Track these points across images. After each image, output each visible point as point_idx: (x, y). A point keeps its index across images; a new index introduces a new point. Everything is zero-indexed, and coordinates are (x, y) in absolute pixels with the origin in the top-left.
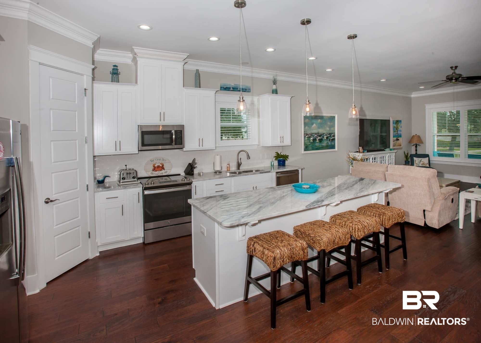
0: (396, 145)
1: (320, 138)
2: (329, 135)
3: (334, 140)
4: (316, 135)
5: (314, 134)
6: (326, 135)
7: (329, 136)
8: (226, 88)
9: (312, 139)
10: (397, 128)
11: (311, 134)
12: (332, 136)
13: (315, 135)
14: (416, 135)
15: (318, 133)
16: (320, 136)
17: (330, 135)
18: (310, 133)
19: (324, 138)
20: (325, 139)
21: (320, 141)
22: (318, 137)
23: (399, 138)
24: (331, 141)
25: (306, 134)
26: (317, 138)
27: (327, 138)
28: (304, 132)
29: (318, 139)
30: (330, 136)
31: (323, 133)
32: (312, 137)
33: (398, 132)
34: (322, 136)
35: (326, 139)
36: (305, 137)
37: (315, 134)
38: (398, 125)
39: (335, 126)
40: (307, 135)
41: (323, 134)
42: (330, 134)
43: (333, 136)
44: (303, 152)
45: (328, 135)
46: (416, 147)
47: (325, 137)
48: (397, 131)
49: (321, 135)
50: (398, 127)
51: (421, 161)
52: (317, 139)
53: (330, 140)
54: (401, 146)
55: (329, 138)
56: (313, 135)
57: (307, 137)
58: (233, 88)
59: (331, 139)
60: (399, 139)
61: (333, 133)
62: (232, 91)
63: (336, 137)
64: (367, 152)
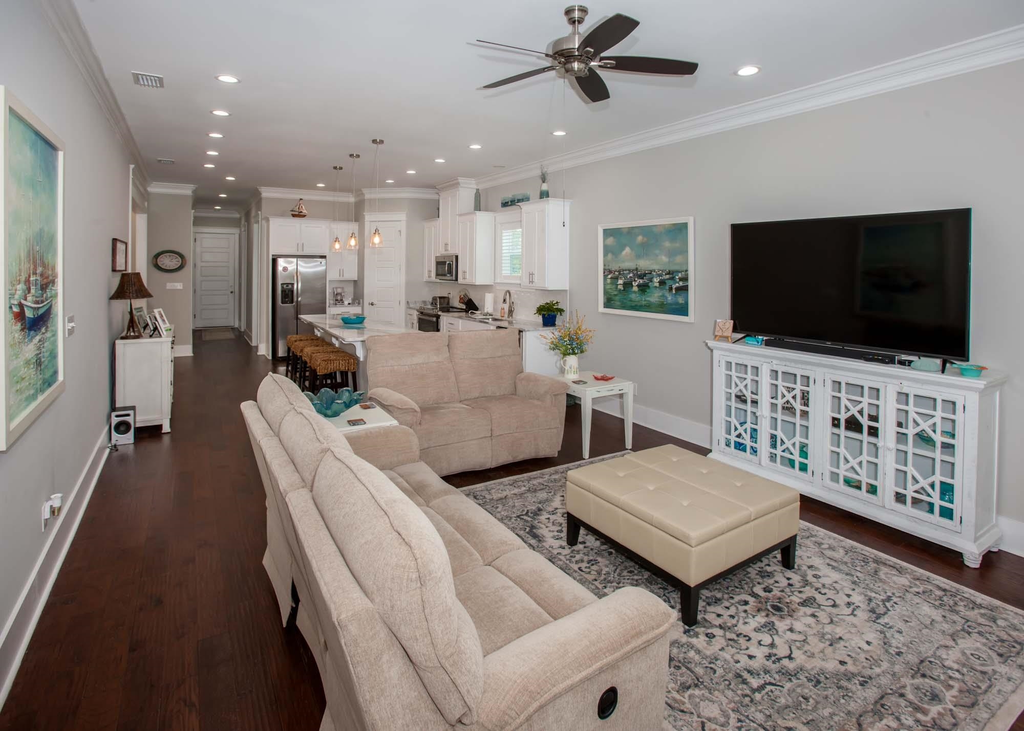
1: (641, 281)
2: (668, 276)
3: (685, 289)
4: (631, 275)
5: (626, 270)
6: (660, 275)
7: (667, 279)
8: (506, 203)
9: (620, 282)
11: (619, 271)
12: (678, 280)
13: (629, 273)
15: (637, 269)
16: (641, 277)
17: (671, 276)
18: (618, 269)
19: (651, 281)
20: (657, 285)
21: (641, 288)
22: (636, 279)
24: (674, 292)
25: (607, 271)
26: (635, 281)
27: (662, 283)
28: (605, 265)
29: (637, 284)
30: (673, 279)
31: (651, 269)
32: (621, 279)
34: (648, 276)
35: (660, 285)
36: (605, 277)
37: (629, 270)
39: (687, 252)
40: (610, 272)
41: (650, 273)
42: (672, 274)
43: (681, 279)
44: (601, 309)
45: (666, 274)
47: (656, 280)
49: (645, 275)
52: (633, 283)
53: (671, 289)
55: (669, 283)
56: (624, 273)
57: (609, 276)
58: (511, 202)
59: (674, 287)
61: (681, 272)
62: (510, 205)
63: (691, 283)
64: (768, 344)
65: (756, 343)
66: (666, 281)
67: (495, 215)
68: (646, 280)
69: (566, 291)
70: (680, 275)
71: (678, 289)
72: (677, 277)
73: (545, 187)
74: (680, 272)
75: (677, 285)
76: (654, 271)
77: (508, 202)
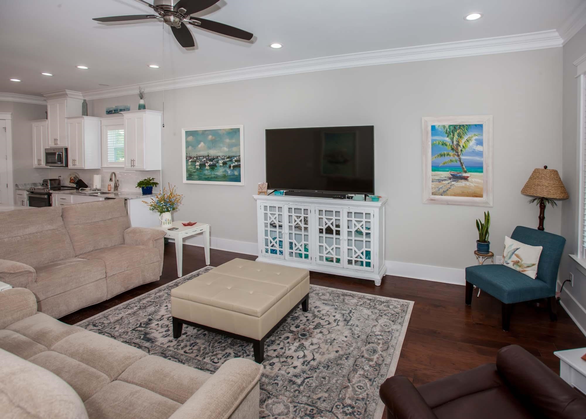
0: (448, 192)
1: (211, 163)
2: (228, 159)
3: (239, 166)
4: (205, 159)
5: (201, 156)
6: (223, 159)
7: (228, 161)
8: (110, 111)
9: (198, 164)
10: (458, 145)
11: (197, 157)
12: (234, 161)
13: (203, 158)
14: (546, 167)
15: (208, 156)
16: (211, 160)
17: (230, 159)
18: (196, 156)
19: (218, 163)
20: (222, 165)
21: (211, 167)
22: (208, 162)
23: (465, 175)
24: (232, 168)
25: (188, 158)
26: (207, 162)
27: (225, 163)
28: (187, 154)
29: (208, 164)
30: (231, 161)
31: (218, 156)
32: (198, 162)
33: (462, 157)
34: (216, 160)
35: (223, 165)
36: (187, 161)
37: (203, 156)
38: (460, 136)
39: (240, 145)
40: (191, 158)
41: (217, 158)
42: (231, 158)
43: (236, 161)
44: (185, 181)
45: (227, 158)
46: (543, 208)
47: (221, 162)
48: (458, 156)
49: (214, 159)
50: (461, 144)
51: (513, 253)
52: (206, 164)
53: (230, 167)
54: (481, 196)
55: (229, 163)
56: (200, 158)
57: (190, 161)
58: (115, 111)
59: (232, 165)
60: (468, 177)
62: (114, 113)
63: (242, 163)
64: (286, 194)
65: (280, 194)
66: (227, 163)
67: (101, 119)
68: (214, 162)
69: (160, 170)
70: (235, 158)
71: (234, 167)
72: (234, 160)
73: (142, 102)
74: (235, 157)
75: (234, 164)
76: (220, 157)
77: (112, 111)
